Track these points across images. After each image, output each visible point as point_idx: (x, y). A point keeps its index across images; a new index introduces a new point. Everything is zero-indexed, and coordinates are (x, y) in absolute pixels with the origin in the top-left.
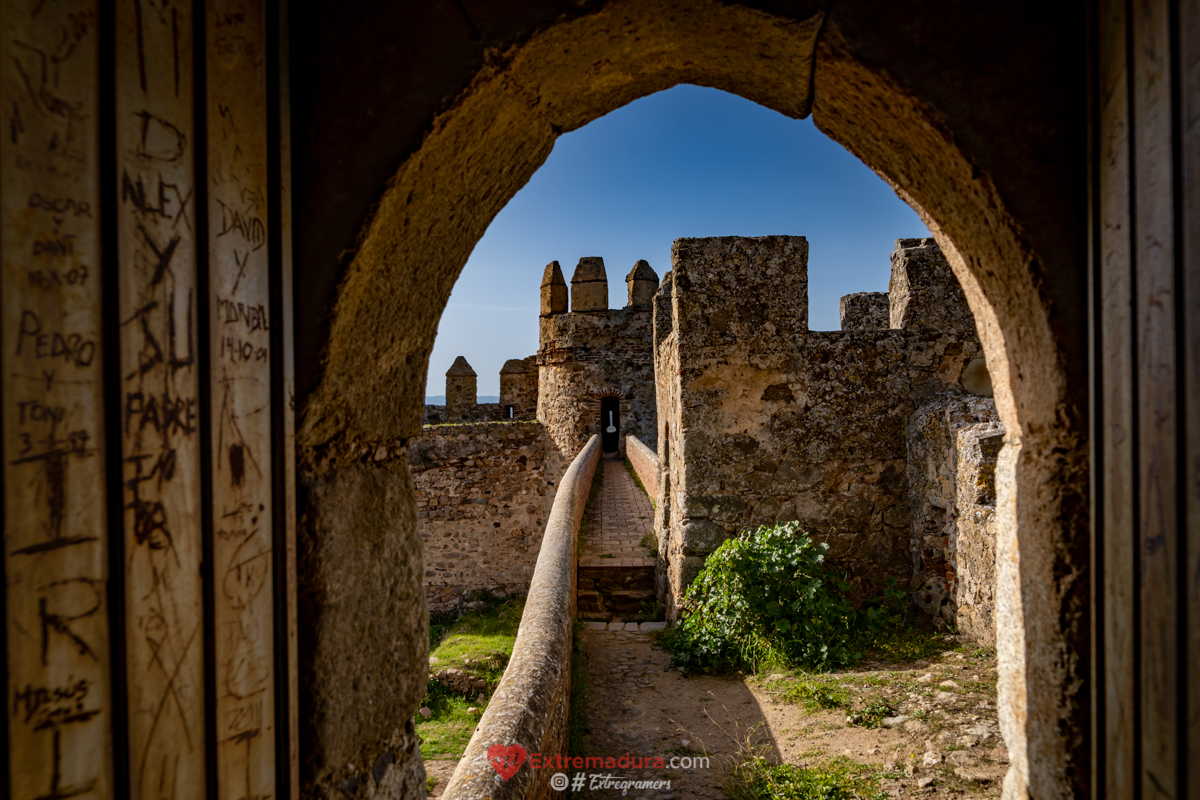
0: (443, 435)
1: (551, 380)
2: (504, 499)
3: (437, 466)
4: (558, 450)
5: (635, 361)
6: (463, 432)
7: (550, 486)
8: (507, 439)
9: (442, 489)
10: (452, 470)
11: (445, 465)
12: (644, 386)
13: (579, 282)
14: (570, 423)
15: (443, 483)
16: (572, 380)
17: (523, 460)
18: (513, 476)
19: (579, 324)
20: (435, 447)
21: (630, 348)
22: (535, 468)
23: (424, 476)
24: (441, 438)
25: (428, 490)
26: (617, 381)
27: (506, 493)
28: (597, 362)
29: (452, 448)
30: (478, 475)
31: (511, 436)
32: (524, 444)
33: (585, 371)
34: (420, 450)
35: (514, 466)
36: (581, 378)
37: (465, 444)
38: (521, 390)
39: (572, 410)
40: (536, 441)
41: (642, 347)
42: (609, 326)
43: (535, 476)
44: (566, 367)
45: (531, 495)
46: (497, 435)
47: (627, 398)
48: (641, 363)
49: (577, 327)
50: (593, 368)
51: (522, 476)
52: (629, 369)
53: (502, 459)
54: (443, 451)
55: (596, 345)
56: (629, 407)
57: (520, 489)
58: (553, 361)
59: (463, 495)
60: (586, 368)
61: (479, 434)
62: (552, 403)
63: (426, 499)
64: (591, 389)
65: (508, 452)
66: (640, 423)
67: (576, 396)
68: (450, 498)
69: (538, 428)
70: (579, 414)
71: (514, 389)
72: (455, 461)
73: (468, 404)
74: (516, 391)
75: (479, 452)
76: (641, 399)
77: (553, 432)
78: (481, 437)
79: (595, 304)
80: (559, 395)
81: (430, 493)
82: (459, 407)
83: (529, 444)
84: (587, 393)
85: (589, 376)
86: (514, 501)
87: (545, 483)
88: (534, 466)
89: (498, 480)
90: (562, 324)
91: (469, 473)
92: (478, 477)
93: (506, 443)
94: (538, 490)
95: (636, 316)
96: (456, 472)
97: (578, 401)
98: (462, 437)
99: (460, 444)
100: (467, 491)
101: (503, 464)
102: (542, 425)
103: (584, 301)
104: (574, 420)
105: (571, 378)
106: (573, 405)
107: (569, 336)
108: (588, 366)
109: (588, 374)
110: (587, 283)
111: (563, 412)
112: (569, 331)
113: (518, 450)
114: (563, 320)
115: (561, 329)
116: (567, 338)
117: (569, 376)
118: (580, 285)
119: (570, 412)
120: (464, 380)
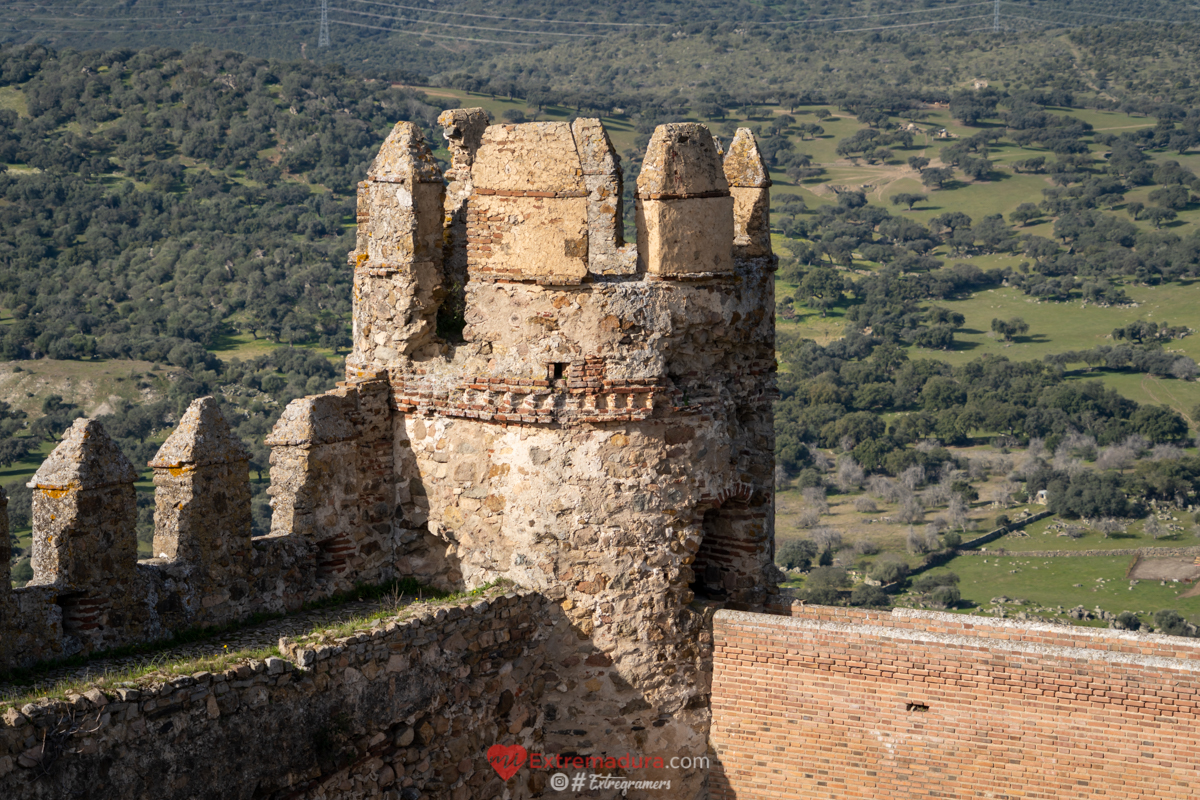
4: (608, 662)
5: (751, 401)
6: (396, 647)
8: (479, 651)
10: (373, 766)
11: (361, 755)
13: (679, 198)
14: (654, 586)
16: (662, 468)
17: (506, 705)
19: (682, 312)
20: (342, 703)
21: (746, 371)
24: (355, 675)
29: (376, 702)
32: (507, 658)
33: (695, 445)
36: (684, 460)
37: (402, 682)
38: (347, 488)
39: (660, 549)
40: (529, 644)
42: (739, 317)
44: (645, 433)
48: (756, 404)
49: (674, 321)
50: (711, 431)
53: (468, 710)
54: (357, 713)
58: (606, 416)
60: (698, 433)
61: (426, 646)
64: (706, 489)
65: (480, 687)
67: (672, 512)
70: (680, 560)
71: (334, 490)
73: (241, 550)
74: (338, 496)
77: (587, 613)
78: (431, 656)
80: (620, 509)
83: (516, 656)
84: (699, 502)
85: (703, 454)
89: (460, 773)
90: (629, 313)
93: (475, 662)
96: (380, 772)
97: (677, 523)
98: (396, 662)
99: (393, 686)
102: (542, 597)
103: (694, 249)
104: (666, 576)
105: (661, 461)
106: (664, 535)
107: (651, 345)
108: (700, 426)
109: (702, 448)
110: (699, 200)
111: (633, 556)
112: (652, 332)
113: (498, 678)
114: (633, 302)
115: (628, 326)
116: (647, 351)
117: (652, 457)
118: (683, 204)
119: (655, 554)
120: (229, 473)
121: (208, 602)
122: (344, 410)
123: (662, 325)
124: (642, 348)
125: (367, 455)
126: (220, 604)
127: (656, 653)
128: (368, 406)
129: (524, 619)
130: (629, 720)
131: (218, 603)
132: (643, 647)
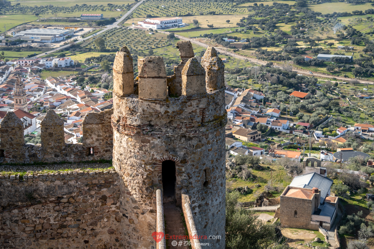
0: (43, 181)
1: (124, 144)
2: (91, 225)
3: (40, 202)
4: (131, 195)
5: (187, 134)
6: (58, 179)
7: (124, 217)
8: (92, 184)
9: (44, 218)
10: (51, 205)
11: (46, 202)
12: (194, 153)
13: (145, 77)
14: (140, 179)
15: (45, 214)
16: (141, 149)
17: (104, 198)
18: (97, 209)
19: (145, 109)
20: (38, 189)
21: (184, 126)
22: (113, 204)
23: (31, 210)
24: (42, 184)
25: (34, 219)
26: (174, 150)
27: (92, 221)
28: (159, 138)
29: (51, 191)
30: (71, 209)
31: (95, 181)
32: (105, 187)
33: (151, 145)
34: (26, 191)
35: (97, 203)
36: (147, 148)
37: (60, 187)
38: (99, 136)
39: (141, 170)
40: (114, 185)
41: (193, 125)
42: (168, 112)
43: (113, 209)
44: (136, 139)
45: (111, 222)
46: (84, 181)
47: (181, 162)
48: (191, 135)
49: (143, 111)
50: (157, 141)
51: (103, 210)
52: (183, 139)
53: (88, 197)
54: (44, 192)
55: (158, 123)
56: (183, 169)
57: (102, 218)
58: (126, 132)
59: (60, 222)
60: (151, 142)
61: (70, 180)
62: (125, 161)
63: (33, 225)
64: (155, 157)
65: (93, 193)
66: (191, 180)
67: (144, 161)
68: (51, 225)
69: (115, 176)
70: (146, 173)
71: (93, 136)
72: (54, 199)
73: (59, 146)
74: (95, 137)
75: (71, 193)
76: (192, 163)
77: (127, 181)
78: (72, 183)
79: (158, 96)
80: (131, 157)
81: (36, 221)
82: (52, 148)
83: (108, 187)
84: (152, 159)
85: (154, 147)
86: (99, 226)
87: (121, 214)
88: (113, 202)
89: (86, 212)
90: (131, 107)
91: (64, 207)
92: (71, 211)
93: (91, 186)
94: (116, 219)
95: (189, 103)
96: (54, 207)
97: (146, 164)
98: (58, 183)
99: (57, 188)
100: (63, 220)
101: (90, 201)
102: (118, 174)
103: (149, 92)
104: (143, 177)
105: (140, 147)
106: (142, 166)
107: (137, 116)
108: (152, 140)
109: (153, 146)
110: (151, 79)
111: (134, 170)
112: (138, 113)
113: (100, 191)
114: (133, 104)
115: (131, 110)
116: (136, 118)
117: (138, 145)
118: (146, 79)
119: (139, 171)
120: (54, 128)
121: (46, 157)
122: (99, 117)
123: (140, 111)
124: (135, 116)
125: (107, 128)
126: (50, 158)
127: (140, 196)
128: (107, 117)
129: (111, 178)
130: (135, 211)
131: (49, 157)
132: (137, 194)
